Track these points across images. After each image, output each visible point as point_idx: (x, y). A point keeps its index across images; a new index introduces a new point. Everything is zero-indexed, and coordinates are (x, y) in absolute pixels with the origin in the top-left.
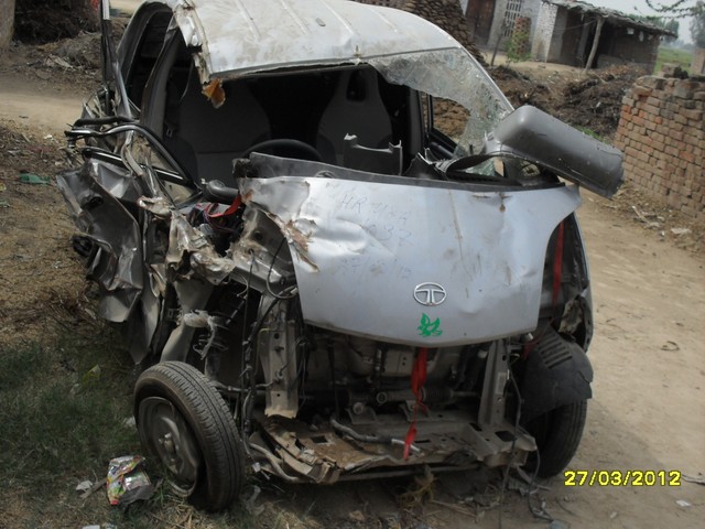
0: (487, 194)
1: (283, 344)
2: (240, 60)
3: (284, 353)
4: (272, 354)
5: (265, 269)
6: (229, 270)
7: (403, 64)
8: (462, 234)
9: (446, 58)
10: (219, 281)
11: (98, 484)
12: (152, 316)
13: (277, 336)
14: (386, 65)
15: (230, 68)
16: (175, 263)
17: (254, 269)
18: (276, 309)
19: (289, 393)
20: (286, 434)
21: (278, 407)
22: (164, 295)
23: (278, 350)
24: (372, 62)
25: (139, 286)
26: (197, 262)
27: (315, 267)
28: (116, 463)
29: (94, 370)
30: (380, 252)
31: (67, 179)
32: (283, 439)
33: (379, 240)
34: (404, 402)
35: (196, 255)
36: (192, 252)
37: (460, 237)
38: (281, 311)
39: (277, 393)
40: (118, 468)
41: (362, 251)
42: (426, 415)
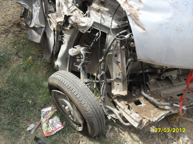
1: (119, 60)
3: (120, 64)
4: (115, 65)
5: (108, 21)
6: (90, 25)
10: (85, 31)
11: (38, 123)
12: (52, 39)
13: (116, 56)
16: (61, 22)
17: (102, 21)
18: (115, 42)
19: (123, 83)
20: (122, 102)
21: (118, 90)
22: (55, 30)
23: (118, 63)
25: (44, 26)
26: (72, 22)
27: (144, 29)
28: (44, 111)
29: (29, 58)
32: (121, 104)
35: (71, 18)
36: (69, 16)
38: (117, 42)
39: (118, 83)
40: (45, 115)
42: (181, 81)
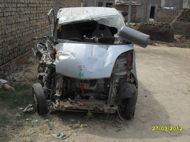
0: (103, 46)
2: (65, 21)
6: (50, 64)
7: (102, 19)
8: (93, 54)
9: (114, 17)
11: (24, 108)
13: (59, 79)
14: (98, 20)
15: (63, 23)
16: (41, 63)
19: (59, 91)
21: (57, 94)
23: (59, 81)
24: (95, 19)
27: (59, 61)
30: (73, 58)
31: (34, 48)
32: (57, 101)
33: (73, 55)
34: (90, 97)
35: (44, 61)
37: (92, 55)
39: (57, 91)
41: (69, 58)
